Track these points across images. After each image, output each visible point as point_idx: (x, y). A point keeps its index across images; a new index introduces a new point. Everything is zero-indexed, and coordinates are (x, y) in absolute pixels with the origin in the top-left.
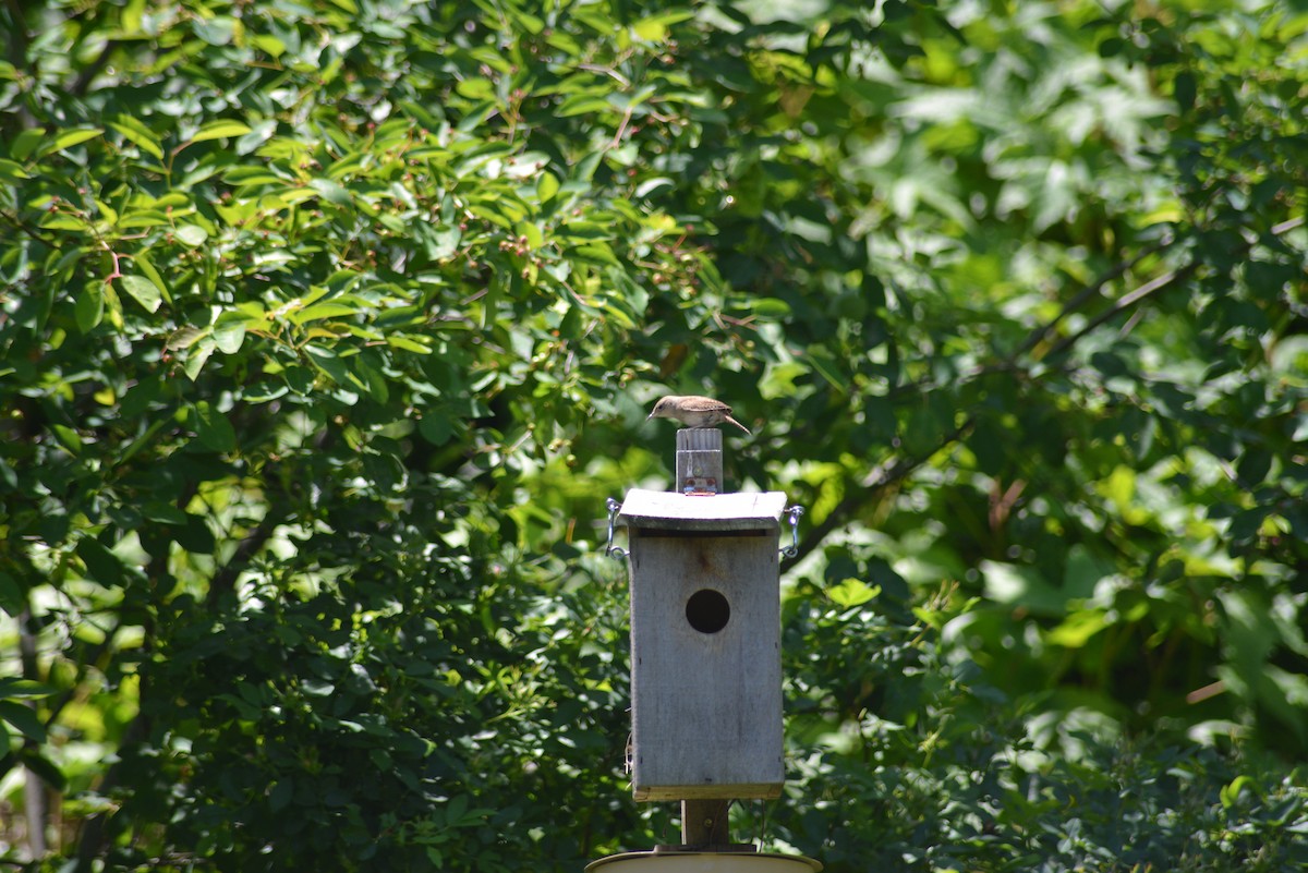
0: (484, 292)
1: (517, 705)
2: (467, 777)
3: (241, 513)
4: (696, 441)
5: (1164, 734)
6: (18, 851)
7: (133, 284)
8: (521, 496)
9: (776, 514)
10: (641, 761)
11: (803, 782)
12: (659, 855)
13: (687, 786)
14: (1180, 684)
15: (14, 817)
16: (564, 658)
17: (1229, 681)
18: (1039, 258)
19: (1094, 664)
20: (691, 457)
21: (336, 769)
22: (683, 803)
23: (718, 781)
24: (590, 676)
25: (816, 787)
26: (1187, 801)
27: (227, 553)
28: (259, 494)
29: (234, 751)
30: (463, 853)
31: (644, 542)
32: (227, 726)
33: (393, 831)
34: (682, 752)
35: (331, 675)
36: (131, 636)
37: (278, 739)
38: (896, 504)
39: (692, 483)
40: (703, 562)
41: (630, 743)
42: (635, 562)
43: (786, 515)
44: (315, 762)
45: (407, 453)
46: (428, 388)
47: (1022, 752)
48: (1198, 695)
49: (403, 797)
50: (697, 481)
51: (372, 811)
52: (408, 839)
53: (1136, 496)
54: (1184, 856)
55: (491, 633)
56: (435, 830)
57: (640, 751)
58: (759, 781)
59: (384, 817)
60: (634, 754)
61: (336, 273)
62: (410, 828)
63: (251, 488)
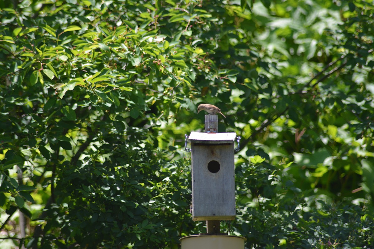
0: (149, 74)
1: (162, 193)
2: (148, 214)
3: (80, 138)
4: (210, 118)
5: (345, 202)
6: (18, 235)
7: (46, 72)
8: (160, 133)
9: (234, 139)
10: (195, 209)
11: (242, 215)
12: (200, 236)
13: (208, 216)
14: (350, 188)
15: (16, 226)
16: (175, 180)
17: (364, 187)
18: (309, 66)
19: (325, 182)
20: (209, 123)
21: (109, 211)
22: (207, 221)
23: (217, 215)
24: (182, 185)
25: (245, 217)
26: (351, 221)
27: (77, 150)
28: (86, 133)
29: (80, 206)
30: (146, 235)
31: (196, 147)
32: (78, 198)
33: (127, 229)
34: (206, 207)
35: (109, 184)
36: (49, 174)
37: (93, 202)
38: (268, 136)
39: (209, 130)
40: (213, 153)
41: (192, 204)
42: (193, 153)
43: (236, 139)
44: (104, 209)
45: (129, 122)
46: (132, 102)
47: (304, 207)
48: (355, 191)
49: (129, 219)
50: (211, 130)
51: (120, 223)
52: (131, 231)
53: (338, 134)
54: (350, 236)
55: (153, 172)
56: (139, 229)
57: (195, 207)
58: (229, 215)
59: (124, 225)
60: (193, 207)
61: (104, 68)
62: (132, 228)
63: (83, 131)
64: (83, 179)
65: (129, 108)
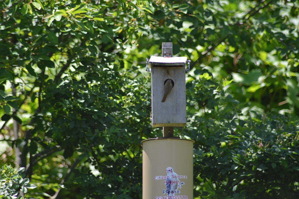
0: (116, 9)
1: (126, 105)
2: (115, 121)
3: (62, 60)
4: (166, 45)
5: (273, 112)
6: (11, 138)
7: (35, 4)
8: (126, 56)
9: (185, 62)
10: (154, 118)
11: (191, 123)
12: (158, 139)
13: (164, 123)
14: (277, 101)
15: (10, 130)
16: (137, 94)
17: (288, 100)
18: (245, 4)
19: (258, 96)
20: (165, 49)
21: (84, 119)
22: (163, 127)
23: (171, 122)
24: (143, 98)
25: (194, 124)
26: (278, 127)
27: (59, 70)
28: (66, 57)
29: (61, 115)
30: (113, 138)
31: (155, 68)
32: (60, 109)
33: (98, 133)
34: (163, 116)
35: (84, 98)
36: (37, 89)
37: (71, 112)
38: (212, 60)
39: (166, 55)
40: (168, 73)
41: (151, 114)
42: (152, 73)
43: (187, 62)
44: (80, 118)
45: (100, 48)
46: (103, 30)
47: (240, 116)
48: (281, 104)
49: (100, 125)
50: (167, 54)
51: (93, 129)
52: (101, 135)
53: (267, 58)
54: (278, 139)
55: (120, 88)
56: (107, 133)
57: (153, 116)
58: (181, 122)
59: (96, 130)
60: (152, 116)
61: (82, 4)
62: (102, 133)
63: (64, 55)
64: (63, 93)
65: (101, 36)
